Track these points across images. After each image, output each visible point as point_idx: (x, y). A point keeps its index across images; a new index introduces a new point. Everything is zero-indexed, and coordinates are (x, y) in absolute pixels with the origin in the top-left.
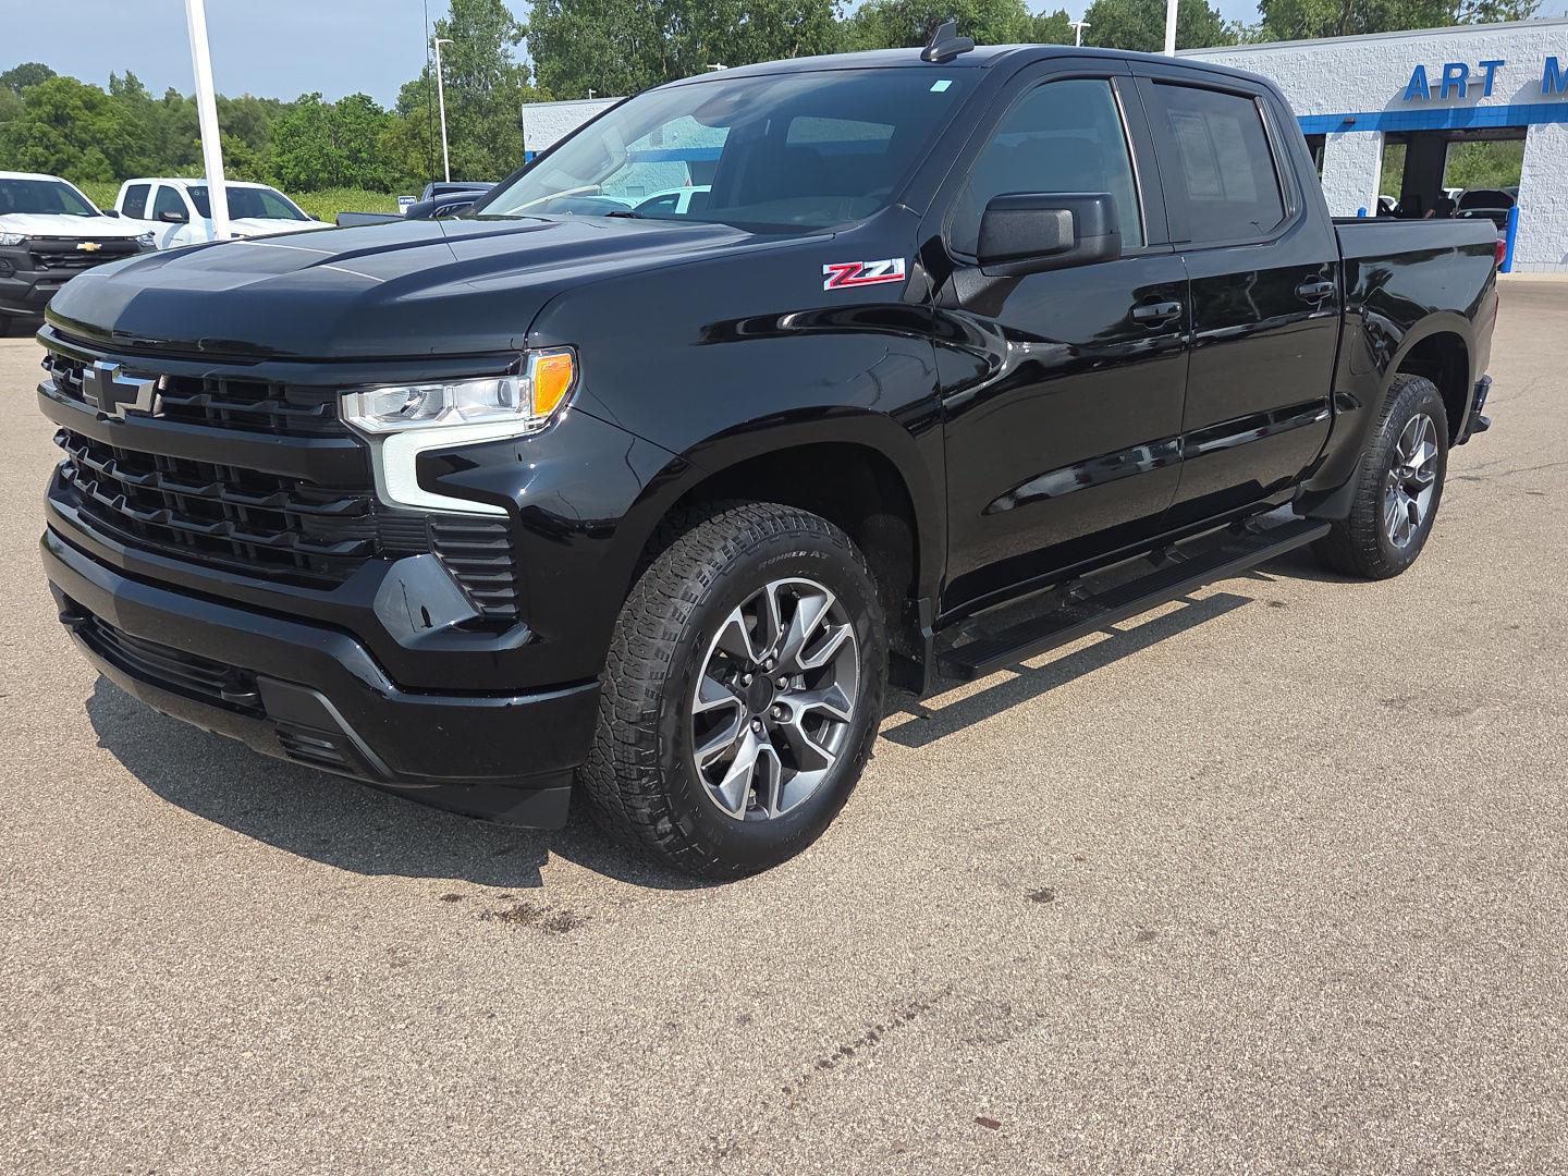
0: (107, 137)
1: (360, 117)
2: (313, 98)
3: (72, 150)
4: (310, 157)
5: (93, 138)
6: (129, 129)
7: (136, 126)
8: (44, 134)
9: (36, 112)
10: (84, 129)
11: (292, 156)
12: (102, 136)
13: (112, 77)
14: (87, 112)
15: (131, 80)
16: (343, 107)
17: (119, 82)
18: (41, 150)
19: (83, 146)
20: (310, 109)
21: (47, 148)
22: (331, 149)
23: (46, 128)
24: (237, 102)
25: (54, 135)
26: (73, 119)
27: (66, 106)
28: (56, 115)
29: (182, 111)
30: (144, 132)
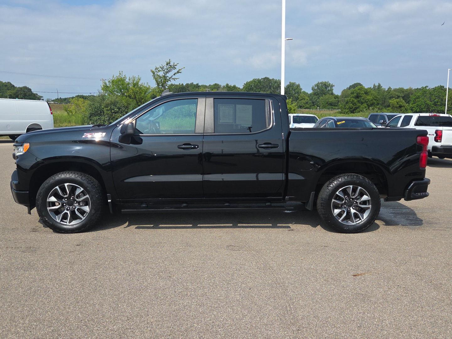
0: (369, 101)
1: (439, 92)
2: (425, 87)
3: (359, 104)
4: (421, 104)
5: (365, 101)
6: (375, 99)
7: (377, 98)
8: (353, 101)
9: (352, 95)
10: (363, 99)
11: (416, 104)
12: (368, 101)
13: (374, 85)
14: (365, 95)
15: (379, 85)
16: (434, 89)
17: (376, 86)
18: (351, 105)
19: (362, 103)
20: (424, 91)
21: (353, 104)
22: (428, 102)
23: (354, 99)
24: (407, 89)
25: (356, 101)
26: (361, 97)
27: (360, 93)
28: (357, 96)
29: (391, 93)
30: (379, 99)
